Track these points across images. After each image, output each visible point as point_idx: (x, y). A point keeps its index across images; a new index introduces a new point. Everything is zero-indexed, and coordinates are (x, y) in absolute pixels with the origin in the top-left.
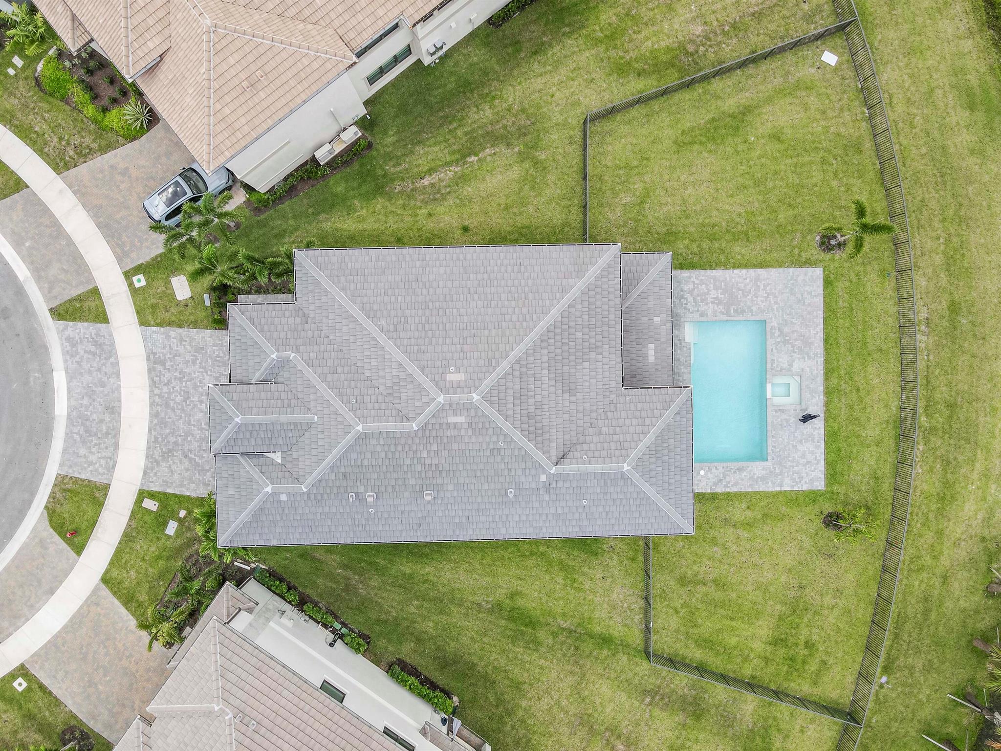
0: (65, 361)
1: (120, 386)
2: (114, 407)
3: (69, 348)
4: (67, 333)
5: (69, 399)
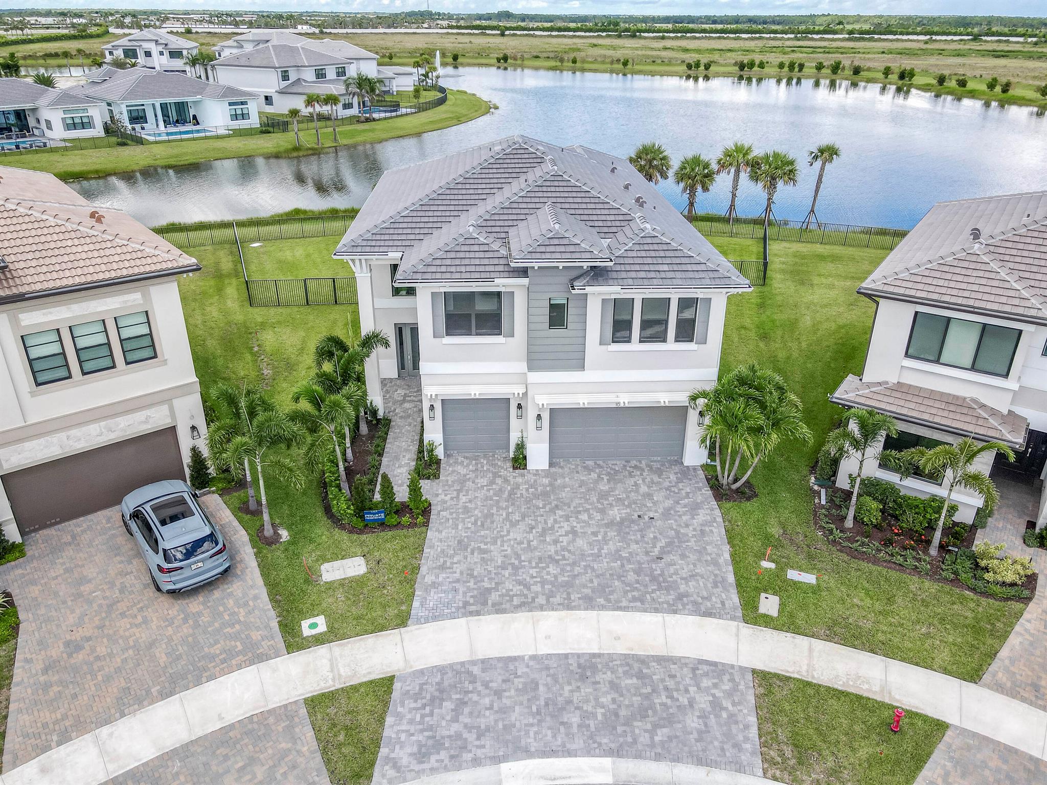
0: (477, 762)
1: (533, 657)
2: (579, 666)
3: (443, 755)
4: (405, 761)
5: (570, 754)
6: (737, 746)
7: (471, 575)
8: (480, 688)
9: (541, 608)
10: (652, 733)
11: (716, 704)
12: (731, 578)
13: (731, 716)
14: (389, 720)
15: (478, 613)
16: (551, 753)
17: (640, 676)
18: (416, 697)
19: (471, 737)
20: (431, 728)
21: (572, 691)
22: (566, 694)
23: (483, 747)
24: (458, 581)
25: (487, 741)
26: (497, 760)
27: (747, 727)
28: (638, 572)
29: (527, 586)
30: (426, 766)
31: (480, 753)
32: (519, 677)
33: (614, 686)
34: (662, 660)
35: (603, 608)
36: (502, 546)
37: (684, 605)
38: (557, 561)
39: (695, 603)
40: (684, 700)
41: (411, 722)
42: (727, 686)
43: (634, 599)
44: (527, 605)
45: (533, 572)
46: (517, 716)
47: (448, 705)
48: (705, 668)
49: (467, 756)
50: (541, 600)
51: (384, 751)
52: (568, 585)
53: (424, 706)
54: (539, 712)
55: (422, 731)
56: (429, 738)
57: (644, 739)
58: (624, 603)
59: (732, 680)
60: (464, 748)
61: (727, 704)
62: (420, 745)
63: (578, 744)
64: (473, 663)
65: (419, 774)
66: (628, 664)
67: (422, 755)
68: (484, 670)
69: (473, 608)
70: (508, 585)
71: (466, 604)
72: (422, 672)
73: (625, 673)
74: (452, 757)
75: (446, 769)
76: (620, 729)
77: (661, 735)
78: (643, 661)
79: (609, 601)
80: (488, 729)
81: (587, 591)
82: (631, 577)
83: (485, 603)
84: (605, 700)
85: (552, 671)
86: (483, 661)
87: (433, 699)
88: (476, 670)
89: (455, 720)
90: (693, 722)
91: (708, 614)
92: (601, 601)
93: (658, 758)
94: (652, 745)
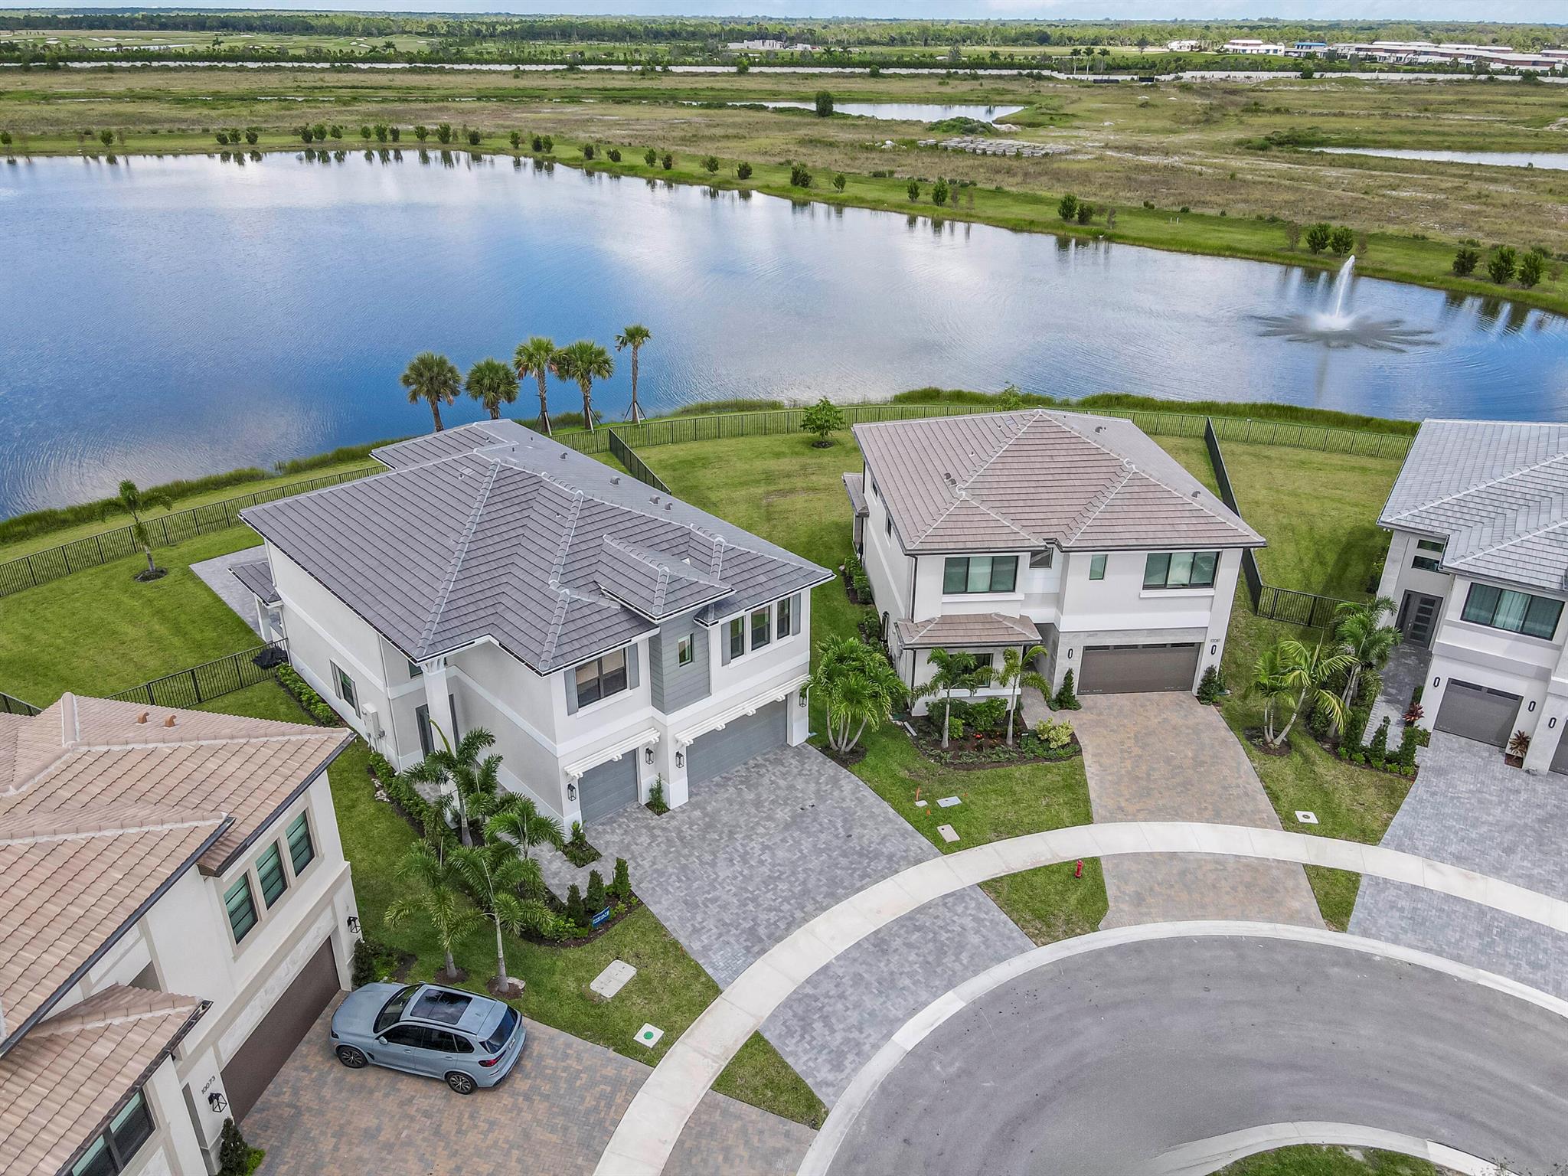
0: (876, 1047)
1: (838, 958)
2: (875, 946)
3: (850, 1057)
4: (830, 1077)
5: (925, 1004)
6: (1009, 938)
7: (725, 924)
8: (826, 1001)
9: (805, 920)
10: (958, 959)
11: (975, 919)
12: (910, 827)
13: (991, 921)
14: (790, 1061)
15: (763, 951)
16: (914, 1011)
17: (918, 929)
18: (790, 1033)
19: (855, 1034)
20: (823, 1047)
21: (887, 965)
22: (885, 970)
23: (870, 1035)
24: (720, 935)
25: (868, 1030)
26: (888, 1036)
27: (1005, 923)
28: (844, 855)
29: (778, 910)
30: (847, 1071)
31: (871, 1040)
32: (843, 977)
33: (909, 946)
34: (922, 909)
35: (846, 896)
36: (724, 888)
37: (898, 863)
38: (779, 877)
39: (903, 858)
40: (957, 929)
41: (805, 1052)
42: (973, 905)
43: (862, 878)
44: (792, 925)
45: (770, 895)
46: (869, 1002)
47: (818, 1026)
48: (951, 899)
49: (867, 1047)
50: (798, 914)
51: (809, 1082)
52: (806, 892)
53: (803, 1037)
54: (880, 992)
55: (820, 1052)
56: (829, 1053)
57: (957, 967)
58: (858, 884)
59: (972, 898)
60: (858, 1044)
61: (983, 916)
62: (830, 1062)
63: (924, 995)
64: (802, 986)
65: (848, 1079)
66: (903, 926)
67: (838, 1067)
68: (815, 987)
69: (756, 949)
70: (763, 916)
71: (748, 949)
72: (773, 1016)
73: (907, 932)
74: (857, 1054)
75: (862, 1064)
76: (939, 970)
77: (964, 958)
78: (910, 917)
79: (845, 888)
80: (861, 1023)
81: (824, 889)
82: (844, 862)
83: (761, 940)
84: (912, 957)
85: (860, 960)
86: (808, 981)
87: (803, 1028)
88: (809, 990)
89: (833, 1031)
90: (975, 939)
91: (918, 861)
92: (840, 891)
93: (976, 973)
94: (966, 968)
